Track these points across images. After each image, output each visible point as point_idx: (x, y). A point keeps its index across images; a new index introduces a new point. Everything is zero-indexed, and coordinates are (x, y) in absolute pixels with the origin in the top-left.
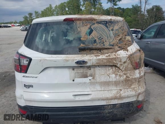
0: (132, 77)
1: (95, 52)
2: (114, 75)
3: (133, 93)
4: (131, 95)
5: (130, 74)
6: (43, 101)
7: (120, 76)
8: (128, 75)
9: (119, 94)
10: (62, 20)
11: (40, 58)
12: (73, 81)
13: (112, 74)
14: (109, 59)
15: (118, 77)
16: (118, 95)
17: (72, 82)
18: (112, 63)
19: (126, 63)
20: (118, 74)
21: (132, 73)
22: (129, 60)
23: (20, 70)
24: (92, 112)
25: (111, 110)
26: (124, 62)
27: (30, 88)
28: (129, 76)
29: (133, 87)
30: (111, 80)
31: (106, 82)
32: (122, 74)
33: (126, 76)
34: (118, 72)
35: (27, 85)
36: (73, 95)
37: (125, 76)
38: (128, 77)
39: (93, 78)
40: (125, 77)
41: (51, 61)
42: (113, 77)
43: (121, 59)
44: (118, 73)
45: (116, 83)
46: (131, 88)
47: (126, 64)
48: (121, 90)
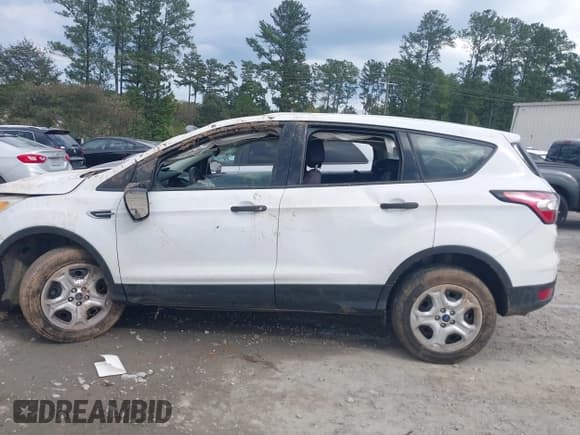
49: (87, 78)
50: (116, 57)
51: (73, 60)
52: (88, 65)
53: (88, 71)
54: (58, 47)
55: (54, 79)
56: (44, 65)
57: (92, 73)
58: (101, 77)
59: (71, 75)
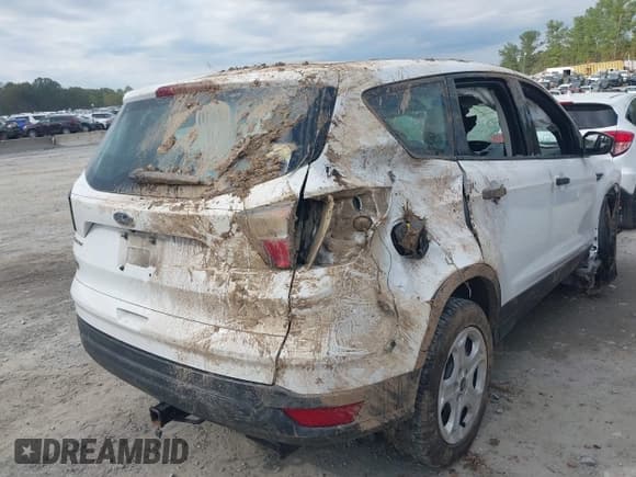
0: (255, 292)
1: (162, 190)
2: (203, 275)
3: (253, 352)
4: (242, 355)
5: (251, 281)
7: (220, 281)
8: (245, 283)
9: (204, 341)
12: (122, 269)
13: (199, 267)
14: (178, 216)
15: (212, 284)
16: (201, 342)
18: (188, 233)
19: (233, 240)
20: (217, 272)
21: (257, 279)
22: (238, 230)
24: (151, 371)
25: (190, 386)
26: (226, 236)
28: (246, 287)
29: (262, 332)
30: (193, 287)
31: (181, 291)
32: (225, 275)
33: (238, 286)
34: (215, 266)
36: (118, 309)
37: (233, 285)
38: (243, 291)
39: (157, 272)
40: (234, 288)
42: (200, 282)
43: (211, 224)
44: (215, 269)
45: (210, 304)
46: (251, 333)
47: (232, 244)
48: (217, 329)
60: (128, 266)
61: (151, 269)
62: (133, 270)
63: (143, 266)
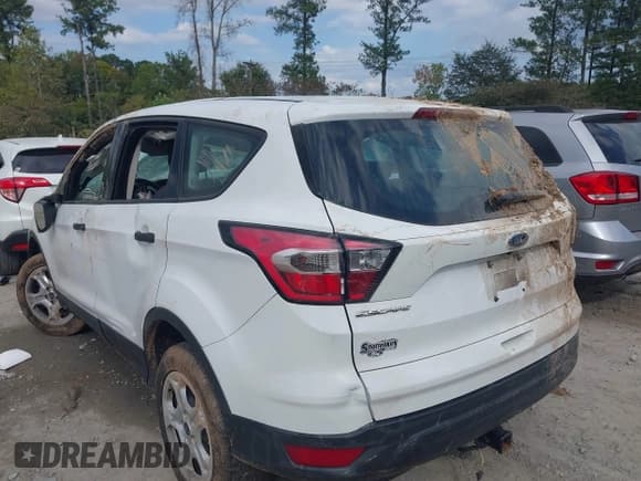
6: (437, 383)
7: (561, 268)
10: (408, 114)
11: (427, 241)
12: (496, 300)
13: (550, 264)
17: (494, 304)
20: (558, 263)
23: (343, 292)
27: (385, 352)
32: (561, 263)
34: (555, 259)
35: (373, 342)
36: (503, 343)
39: (528, 283)
41: (456, 244)
42: (554, 275)
44: (556, 261)
48: (566, 306)
49: (548, 71)
50: (585, 40)
51: (534, 53)
52: (551, 58)
53: (550, 63)
54: (521, 43)
55: (513, 79)
56: (504, 65)
57: (556, 64)
58: (566, 68)
59: (531, 71)
60: (500, 294)
61: (523, 284)
62: (507, 295)
63: (513, 286)
